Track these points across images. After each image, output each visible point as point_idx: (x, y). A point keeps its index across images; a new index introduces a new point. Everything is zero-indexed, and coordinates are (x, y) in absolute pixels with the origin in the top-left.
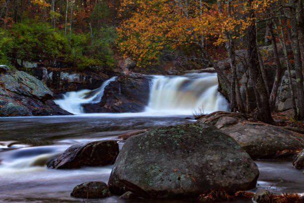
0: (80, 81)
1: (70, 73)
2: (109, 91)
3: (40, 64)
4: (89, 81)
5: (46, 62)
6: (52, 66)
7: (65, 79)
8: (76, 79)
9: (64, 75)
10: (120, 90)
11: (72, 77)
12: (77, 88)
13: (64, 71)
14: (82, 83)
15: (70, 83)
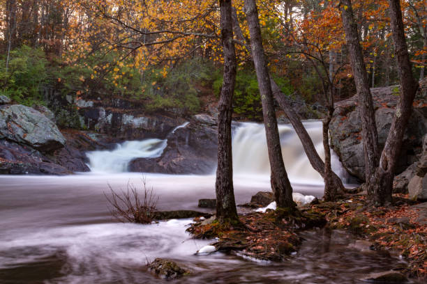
0: (148, 126)
1: (136, 116)
2: (173, 142)
3: (97, 102)
4: (159, 127)
5: (107, 101)
6: (114, 106)
7: (128, 123)
8: (143, 124)
9: (128, 119)
10: (187, 140)
11: (137, 122)
12: (143, 136)
13: (128, 114)
14: (150, 130)
15: (135, 129)
